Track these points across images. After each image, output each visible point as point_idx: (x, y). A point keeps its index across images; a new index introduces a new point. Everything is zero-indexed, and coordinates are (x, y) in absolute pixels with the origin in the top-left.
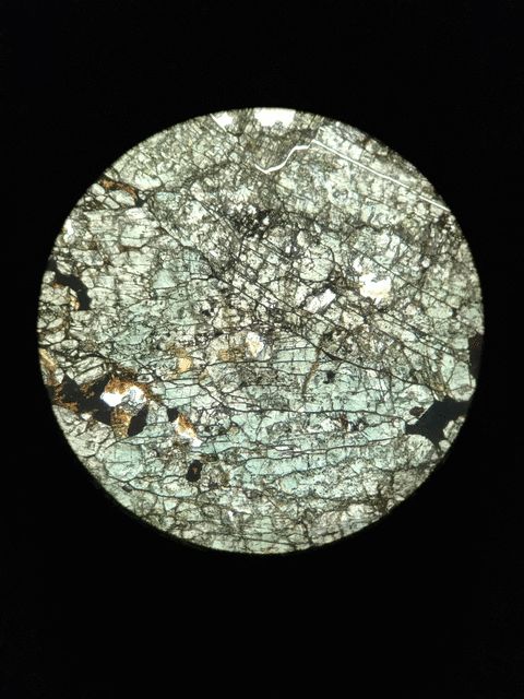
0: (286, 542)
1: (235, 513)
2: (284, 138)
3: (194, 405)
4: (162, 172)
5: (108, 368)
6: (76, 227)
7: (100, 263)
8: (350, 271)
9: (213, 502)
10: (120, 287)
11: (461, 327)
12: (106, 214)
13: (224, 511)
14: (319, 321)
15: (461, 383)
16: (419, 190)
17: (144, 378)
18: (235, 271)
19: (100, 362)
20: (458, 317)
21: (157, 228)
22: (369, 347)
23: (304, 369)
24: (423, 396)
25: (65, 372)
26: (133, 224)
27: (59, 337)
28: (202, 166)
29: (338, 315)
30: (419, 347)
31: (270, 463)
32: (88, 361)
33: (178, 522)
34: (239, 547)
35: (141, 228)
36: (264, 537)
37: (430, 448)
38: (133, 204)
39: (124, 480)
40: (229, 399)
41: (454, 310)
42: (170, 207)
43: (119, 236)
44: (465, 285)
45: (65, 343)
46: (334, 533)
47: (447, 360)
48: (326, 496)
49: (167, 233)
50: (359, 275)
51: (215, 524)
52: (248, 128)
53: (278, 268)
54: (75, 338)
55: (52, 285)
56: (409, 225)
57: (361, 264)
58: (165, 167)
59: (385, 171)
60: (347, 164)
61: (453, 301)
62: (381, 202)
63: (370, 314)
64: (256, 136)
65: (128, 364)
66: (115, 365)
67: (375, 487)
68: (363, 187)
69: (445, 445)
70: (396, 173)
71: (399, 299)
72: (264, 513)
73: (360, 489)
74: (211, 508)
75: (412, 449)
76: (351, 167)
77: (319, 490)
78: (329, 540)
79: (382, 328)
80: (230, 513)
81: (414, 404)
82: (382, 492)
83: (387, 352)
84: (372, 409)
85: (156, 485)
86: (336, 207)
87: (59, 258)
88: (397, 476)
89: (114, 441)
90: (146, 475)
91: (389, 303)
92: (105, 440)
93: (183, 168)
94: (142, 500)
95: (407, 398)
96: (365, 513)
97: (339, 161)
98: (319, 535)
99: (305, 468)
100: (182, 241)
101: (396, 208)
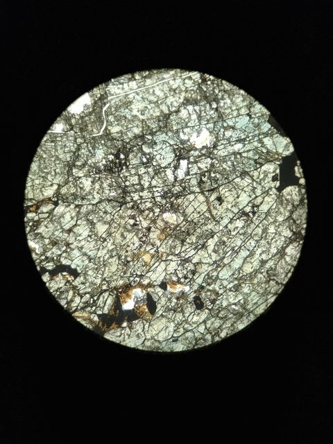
0: (271, 295)
1: (235, 304)
2: (94, 110)
3: (169, 273)
4: (53, 180)
5: (113, 293)
6: (38, 242)
7: (64, 248)
8: (183, 142)
9: (221, 309)
10: (84, 250)
11: (259, 119)
12: (46, 223)
13: (229, 308)
14: (190, 179)
15: (282, 145)
16: (179, 75)
17: (135, 282)
18: (129, 193)
19: (107, 294)
20: (253, 116)
21: (75, 208)
22: (225, 169)
23: (204, 208)
24: (271, 168)
25: (95, 313)
26: (62, 216)
27: (77, 299)
28: (68, 159)
29: (196, 168)
30: (248, 147)
31: (230, 266)
32: (101, 298)
33: (213, 333)
34: (252, 318)
35: (68, 214)
36: (259, 303)
37: (297, 189)
38: (53, 206)
39: (169, 337)
40: (183, 254)
41: (248, 115)
42: (72, 192)
43: (62, 228)
44: (242, 99)
45: (83, 300)
46: (290, 270)
47: (267, 141)
48: (270, 257)
49: (82, 205)
50: (189, 140)
51: (232, 318)
52: (73, 121)
53: (147, 173)
54: (86, 293)
55: (52, 279)
56: (190, 95)
57: (184, 134)
58: (52, 176)
59: (155, 81)
60: (134, 94)
61: (243, 111)
62: (166, 97)
63: (211, 153)
64: (80, 121)
65: (121, 282)
66: (116, 288)
67: (289, 231)
68: (152, 98)
69: (302, 181)
70: (161, 77)
71: (218, 134)
72: (248, 292)
73: (283, 239)
74: (222, 313)
75: (290, 197)
76: (138, 94)
77: (264, 257)
78: (290, 275)
79: (222, 155)
80: (233, 306)
81: (271, 176)
82: (294, 230)
83: (235, 163)
84: (253, 196)
85: (186, 326)
86: (148, 119)
87: (43, 263)
88: (294, 216)
89: (148, 324)
90: (178, 326)
91: (215, 140)
92: (144, 327)
93: (61, 168)
94: (187, 339)
95: (264, 176)
96: (296, 247)
97: (129, 96)
98: (284, 276)
99: (248, 253)
100: (93, 202)
101: (176, 93)
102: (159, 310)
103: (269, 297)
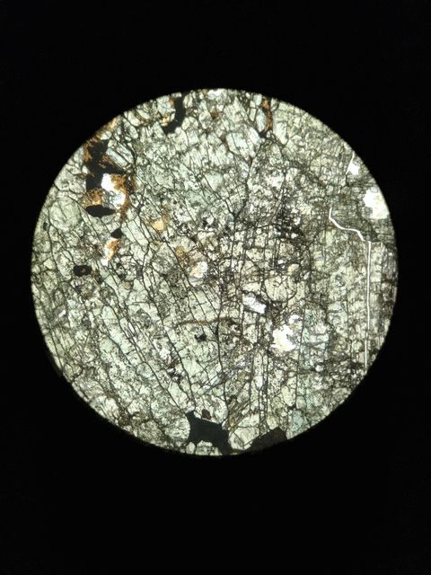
0: (63, 364)
1: (66, 316)
2: (361, 219)
3: (132, 247)
4: (293, 141)
5: (129, 169)
6: (222, 96)
7: (204, 126)
8: (286, 316)
9: (66, 296)
10: (194, 150)
11: (284, 417)
12: (243, 114)
13: (64, 307)
14: (239, 309)
15: (243, 437)
16: (370, 338)
17: (134, 200)
18: (246, 230)
19: (131, 161)
20: (291, 412)
21: (250, 157)
22: (237, 357)
23: (199, 316)
24: (220, 414)
25: (111, 138)
26: (245, 137)
27: (136, 122)
28: (312, 168)
29: (250, 322)
30: (255, 393)
31: (116, 324)
32: (128, 152)
33: (38, 277)
34: (45, 332)
35: (245, 145)
36: (58, 346)
37: (184, 437)
38: (260, 130)
39: (51, 221)
40: (149, 271)
41: (294, 406)
42: (271, 159)
43: (231, 131)
44: (316, 405)
45: (132, 129)
46: (86, 396)
47: (256, 418)
48: (111, 378)
49: (250, 166)
50: (287, 323)
51: (51, 306)
52: (356, 189)
53: (263, 260)
54: (140, 134)
55: (172, 99)
56: (341, 342)
57: (296, 321)
58: (298, 141)
59: (372, 305)
60: (365, 274)
61: (300, 402)
62: (348, 313)
63: (262, 345)
64: (353, 198)
65: (139, 183)
66: (134, 174)
67: (136, 410)
68: (353, 295)
69: (191, 448)
70: (375, 315)
71: (283, 361)
72: (76, 337)
73: (128, 400)
74: (61, 296)
75: (177, 425)
76: (363, 280)
77: (113, 370)
78: (81, 394)
79: (256, 359)
80: (64, 312)
81: (211, 410)
82: (134, 418)
83: (240, 371)
84: (192, 381)
85: (59, 246)
86: (329, 282)
87: (194, 94)
88: (151, 423)
89: (77, 199)
90: (62, 236)
91: (277, 355)
92: (74, 193)
93: (305, 155)
94: (43, 241)
95: (213, 402)
96: (112, 413)
97: (364, 269)
98: (80, 386)
99: (124, 352)
100: (250, 180)
101: (349, 326)
102: (89, 219)
103: (61, 360)
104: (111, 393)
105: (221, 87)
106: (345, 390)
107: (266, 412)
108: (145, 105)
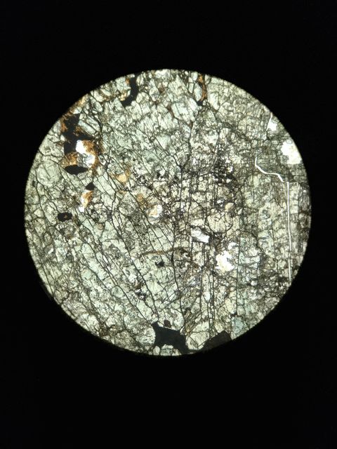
0: (53, 290)
1: (54, 253)
2: (280, 165)
3: (102, 196)
4: (224, 107)
5: (97, 135)
6: (167, 75)
7: (154, 99)
8: (226, 243)
9: (53, 237)
10: (147, 118)
11: (229, 323)
12: (183, 88)
13: (52, 246)
14: (188, 240)
15: (197, 339)
16: (292, 257)
17: (102, 159)
18: (191, 178)
19: (98, 129)
20: (233, 318)
21: (191, 121)
22: (189, 277)
23: (157, 247)
24: (178, 323)
25: (81, 113)
26: (186, 106)
27: (100, 99)
28: (240, 128)
29: (198, 250)
30: (204, 305)
31: (93, 257)
32: (95, 122)
33: (31, 223)
34: (38, 266)
35: (187, 113)
36: (49, 277)
37: (151, 342)
38: (198, 100)
39: (38, 179)
40: (117, 214)
41: (236, 314)
42: (207, 122)
43: (175, 102)
44: (253, 312)
45: (98, 104)
46: (73, 315)
47: (206, 325)
48: (92, 299)
49: (191, 128)
50: (226, 249)
51: (41, 245)
52: (275, 142)
53: (206, 201)
54: (104, 108)
55: (127, 79)
56: (269, 262)
57: (234, 247)
58: (228, 107)
59: (293, 232)
60: (285, 208)
61: (240, 310)
62: (274, 239)
63: (208, 267)
64: (273, 149)
65: (105, 146)
66: (100, 139)
67: (112, 324)
68: (277, 225)
69: (157, 350)
70: (295, 239)
71: (225, 279)
72: (62, 269)
73: (106, 316)
74: (49, 238)
75: (145, 333)
76: (285, 212)
77: (93, 293)
78: (69, 313)
79: (204, 279)
80: (52, 250)
81: (171, 320)
82: (111, 329)
83: (192, 289)
84: (155, 298)
85: (45, 199)
86: (257, 215)
87: (144, 74)
88: (125, 333)
89: (57, 162)
90: (48, 191)
91: (220, 275)
92: (55, 156)
93: (233, 117)
94: (32, 196)
95: (172, 314)
96: (94, 326)
97: (284, 203)
98: (67, 307)
99: (101, 278)
100: (192, 139)
101: (275, 249)
102: (68, 176)
103: (52, 287)
104: (93, 311)
105: (165, 68)
106: (274, 299)
107: (213, 319)
108: (106, 85)
